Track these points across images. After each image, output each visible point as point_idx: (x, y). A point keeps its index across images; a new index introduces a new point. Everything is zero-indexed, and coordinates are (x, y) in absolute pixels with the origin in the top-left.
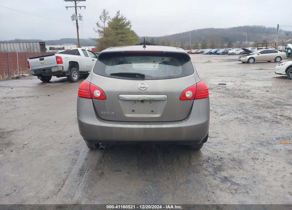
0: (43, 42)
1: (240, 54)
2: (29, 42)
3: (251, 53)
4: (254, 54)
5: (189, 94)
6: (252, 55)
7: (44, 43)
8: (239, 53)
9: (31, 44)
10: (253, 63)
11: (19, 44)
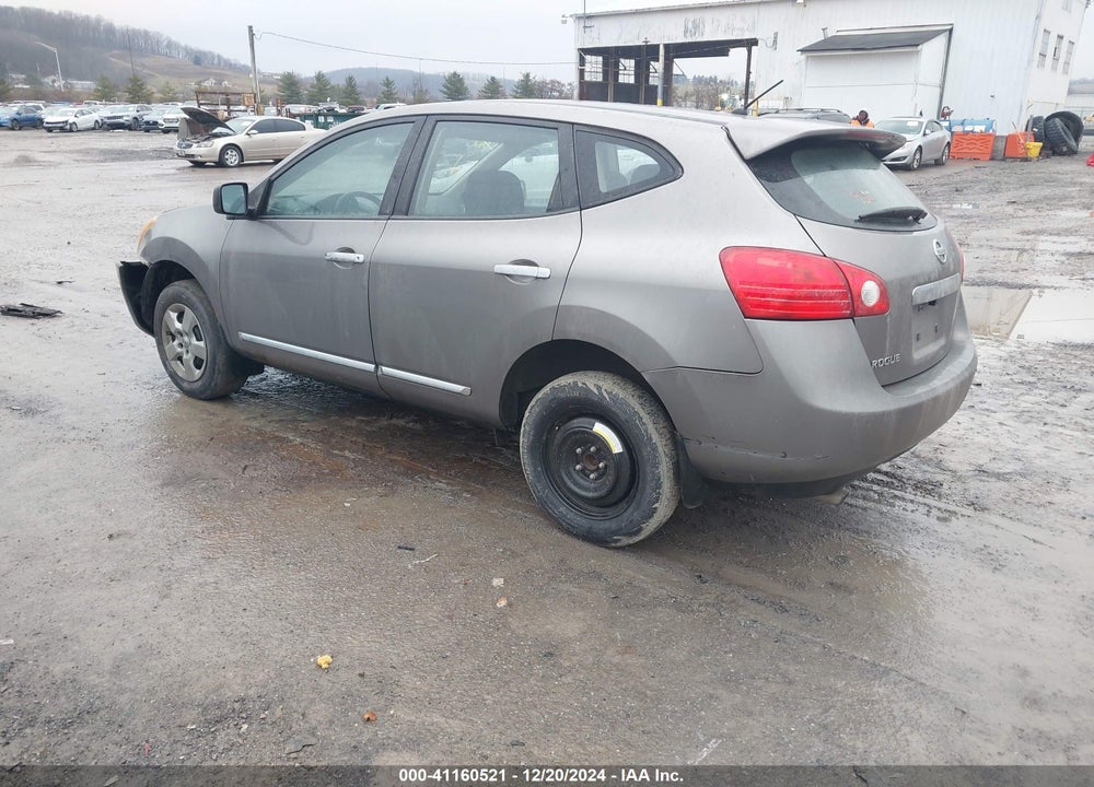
1: (93, 129)
3: (218, 130)
4: (235, 134)
6: (227, 135)
8: (91, 124)
10: (239, 166)
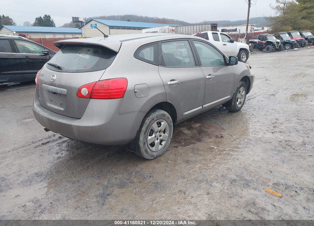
0: (215, 24)
2: (202, 25)
5: (85, 91)
7: (217, 24)
9: (204, 26)
11: (193, 27)
